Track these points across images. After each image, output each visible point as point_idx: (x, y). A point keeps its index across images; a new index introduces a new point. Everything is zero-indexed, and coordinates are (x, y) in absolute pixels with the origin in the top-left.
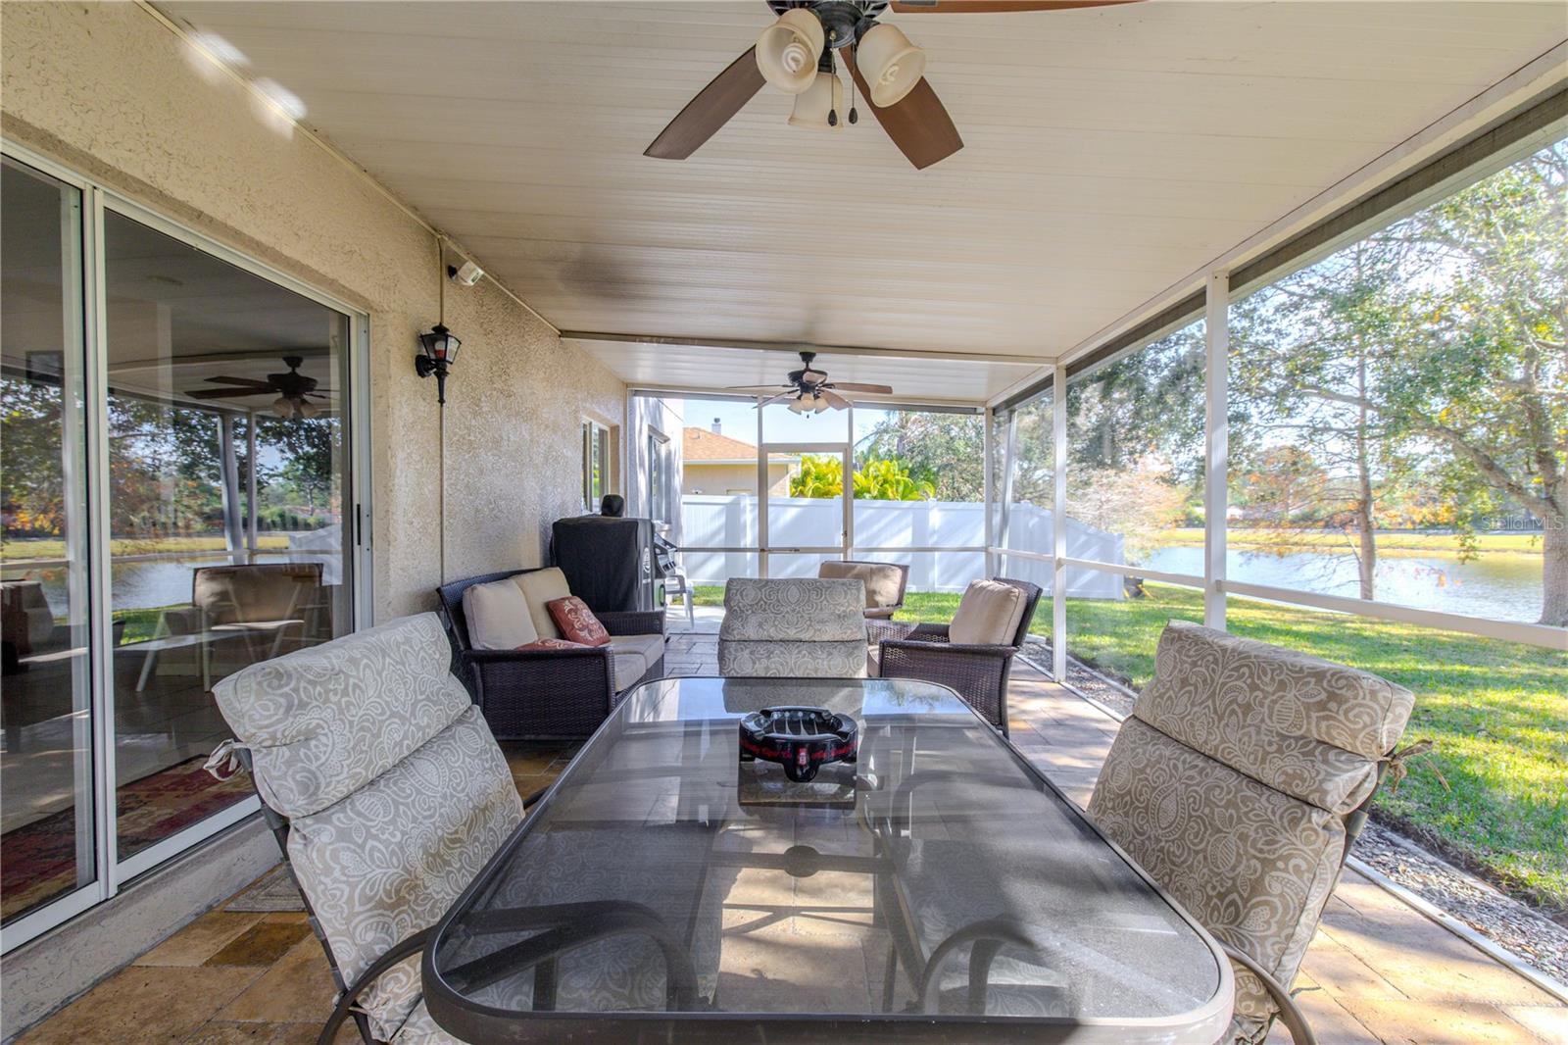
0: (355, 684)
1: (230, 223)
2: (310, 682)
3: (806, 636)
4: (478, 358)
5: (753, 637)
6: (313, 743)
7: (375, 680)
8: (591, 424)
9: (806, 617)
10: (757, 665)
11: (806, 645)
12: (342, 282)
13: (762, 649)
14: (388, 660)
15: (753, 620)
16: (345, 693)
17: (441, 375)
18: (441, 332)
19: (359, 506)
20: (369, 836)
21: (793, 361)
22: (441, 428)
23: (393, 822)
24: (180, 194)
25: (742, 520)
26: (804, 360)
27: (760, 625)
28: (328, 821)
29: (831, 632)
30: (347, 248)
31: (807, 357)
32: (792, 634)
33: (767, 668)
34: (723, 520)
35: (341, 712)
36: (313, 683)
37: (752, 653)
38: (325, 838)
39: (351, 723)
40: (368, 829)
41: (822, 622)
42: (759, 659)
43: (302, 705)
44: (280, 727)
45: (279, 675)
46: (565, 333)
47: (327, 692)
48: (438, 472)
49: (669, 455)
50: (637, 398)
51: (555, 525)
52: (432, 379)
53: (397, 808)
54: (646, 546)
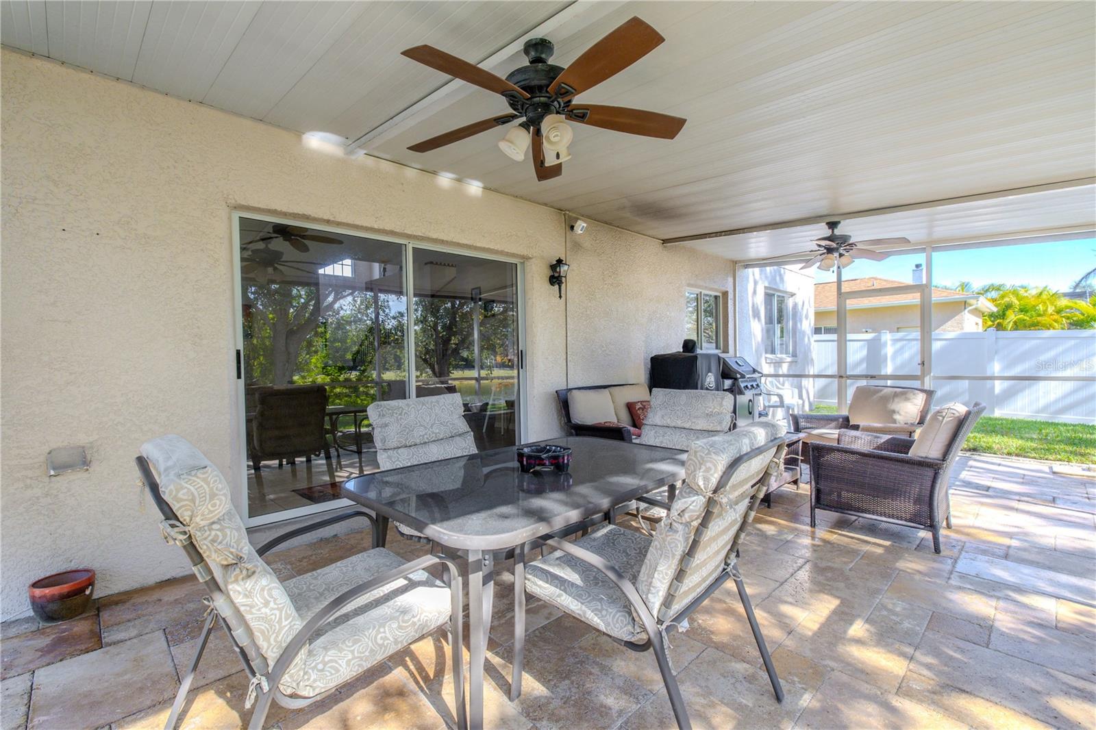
0: (405, 413)
1: (454, 241)
2: (387, 409)
3: (687, 426)
4: (593, 269)
5: (659, 423)
6: (387, 428)
7: (415, 412)
8: (701, 293)
9: (688, 413)
10: (657, 440)
11: (685, 431)
12: (506, 250)
13: (661, 431)
14: (424, 407)
15: (660, 414)
16: (400, 414)
17: (560, 284)
18: (560, 262)
19: (521, 351)
20: (398, 460)
21: (822, 230)
22: (566, 310)
23: (409, 459)
24: (435, 236)
25: (883, 352)
26: (829, 228)
27: (663, 417)
28: (387, 452)
29: (702, 424)
30: (509, 234)
31: (832, 225)
32: (679, 423)
33: (662, 442)
34: (865, 352)
35: (398, 420)
36: (389, 409)
37: (656, 432)
38: (383, 456)
39: (401, 425)
40: (398, 458)
41: (695, 417)
42: (658, 436)
43: (383, 415)
44: (378, 421)
45: (378, 405)
46: (665, 241)
47: (393, 413)
48: (564, 333)
49: (795, 306)
50: (750, 270)
51: (652, 358)
52: (557, 287)
53: (413, 456)
54: (709, 371)
